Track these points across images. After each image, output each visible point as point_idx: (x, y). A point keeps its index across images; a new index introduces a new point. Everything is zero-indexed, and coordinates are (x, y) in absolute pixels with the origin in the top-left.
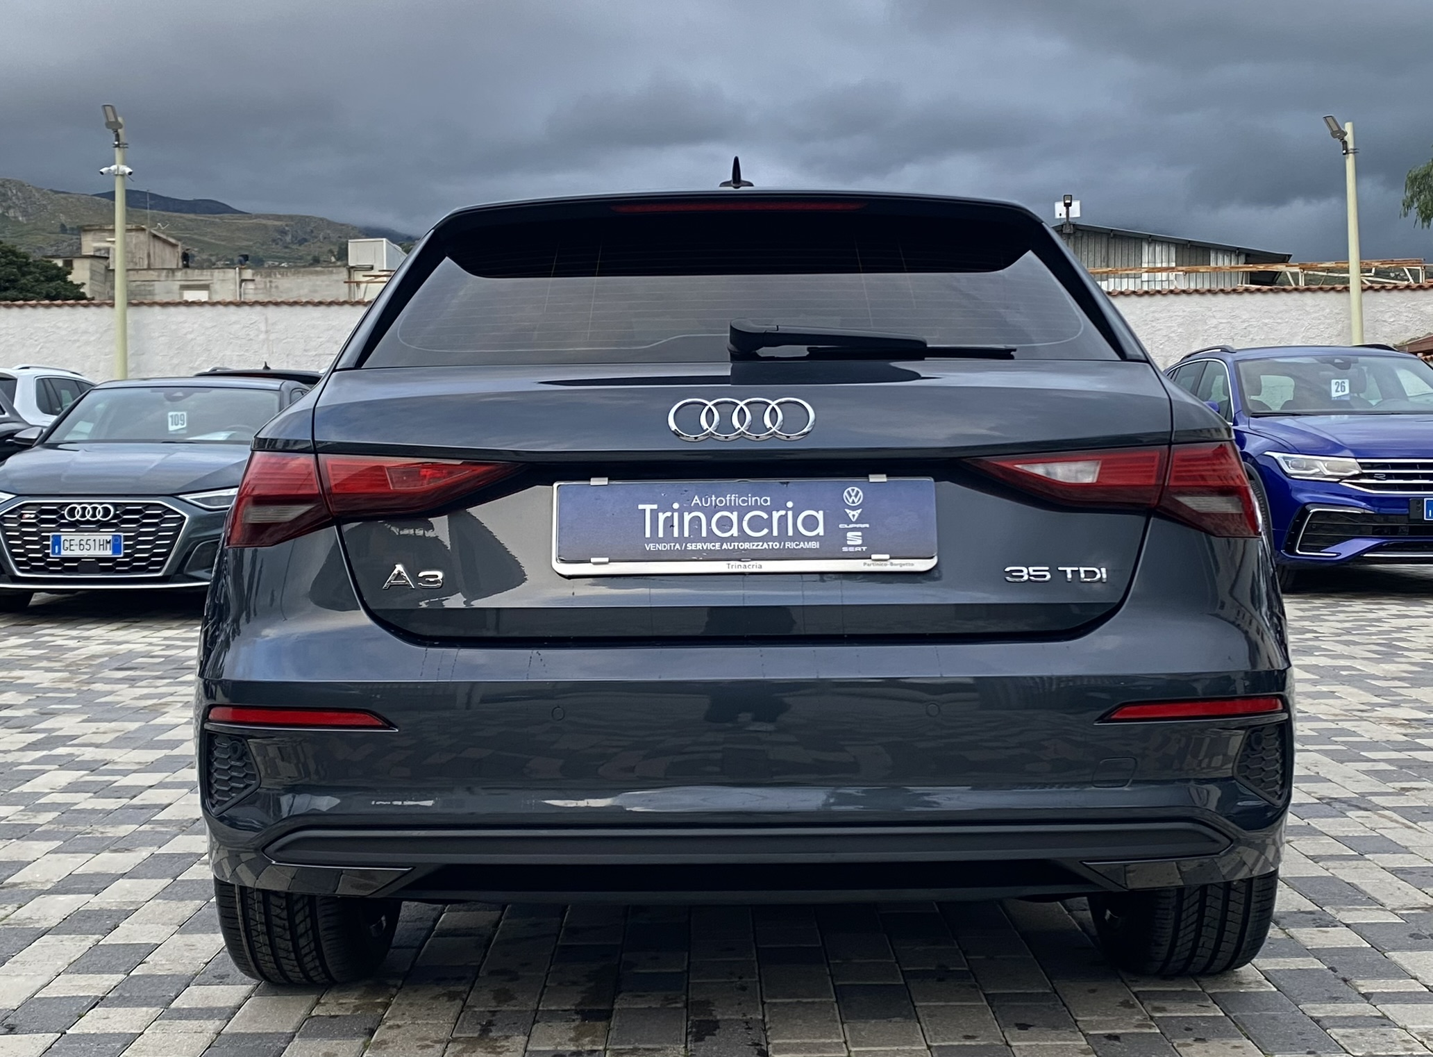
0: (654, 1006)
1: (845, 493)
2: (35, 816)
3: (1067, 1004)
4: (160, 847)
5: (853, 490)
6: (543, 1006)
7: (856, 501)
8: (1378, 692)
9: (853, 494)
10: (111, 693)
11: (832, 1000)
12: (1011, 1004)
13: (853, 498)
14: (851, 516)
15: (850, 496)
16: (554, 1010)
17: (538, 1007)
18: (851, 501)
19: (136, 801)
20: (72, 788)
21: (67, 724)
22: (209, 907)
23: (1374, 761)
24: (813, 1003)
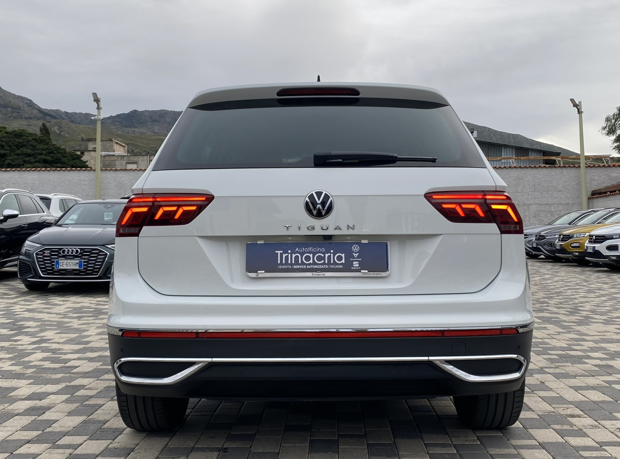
0: (238, 446)
1: (353, 247)
2: (26, 371)
3: (397, 447)
4: (70, 383)
5: (356, 246)
6: (196, 446)
7: (357, 250)
8: (564, 327)
9: (356, 248)
10: (70, 322)
11: (307, 445)
12: (376, 447)
13: (356, 249)
14: (355, 256)
15: (355, 248)
16: (200, 448)
17: (194, 446)
18: (355, 250)
19: (67, 365)
20: (44, 359)
21: (49, 334)
22: (82, 406)
23: (552, 354)
24: (300, 446)
